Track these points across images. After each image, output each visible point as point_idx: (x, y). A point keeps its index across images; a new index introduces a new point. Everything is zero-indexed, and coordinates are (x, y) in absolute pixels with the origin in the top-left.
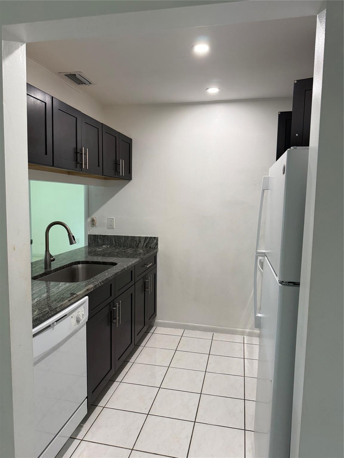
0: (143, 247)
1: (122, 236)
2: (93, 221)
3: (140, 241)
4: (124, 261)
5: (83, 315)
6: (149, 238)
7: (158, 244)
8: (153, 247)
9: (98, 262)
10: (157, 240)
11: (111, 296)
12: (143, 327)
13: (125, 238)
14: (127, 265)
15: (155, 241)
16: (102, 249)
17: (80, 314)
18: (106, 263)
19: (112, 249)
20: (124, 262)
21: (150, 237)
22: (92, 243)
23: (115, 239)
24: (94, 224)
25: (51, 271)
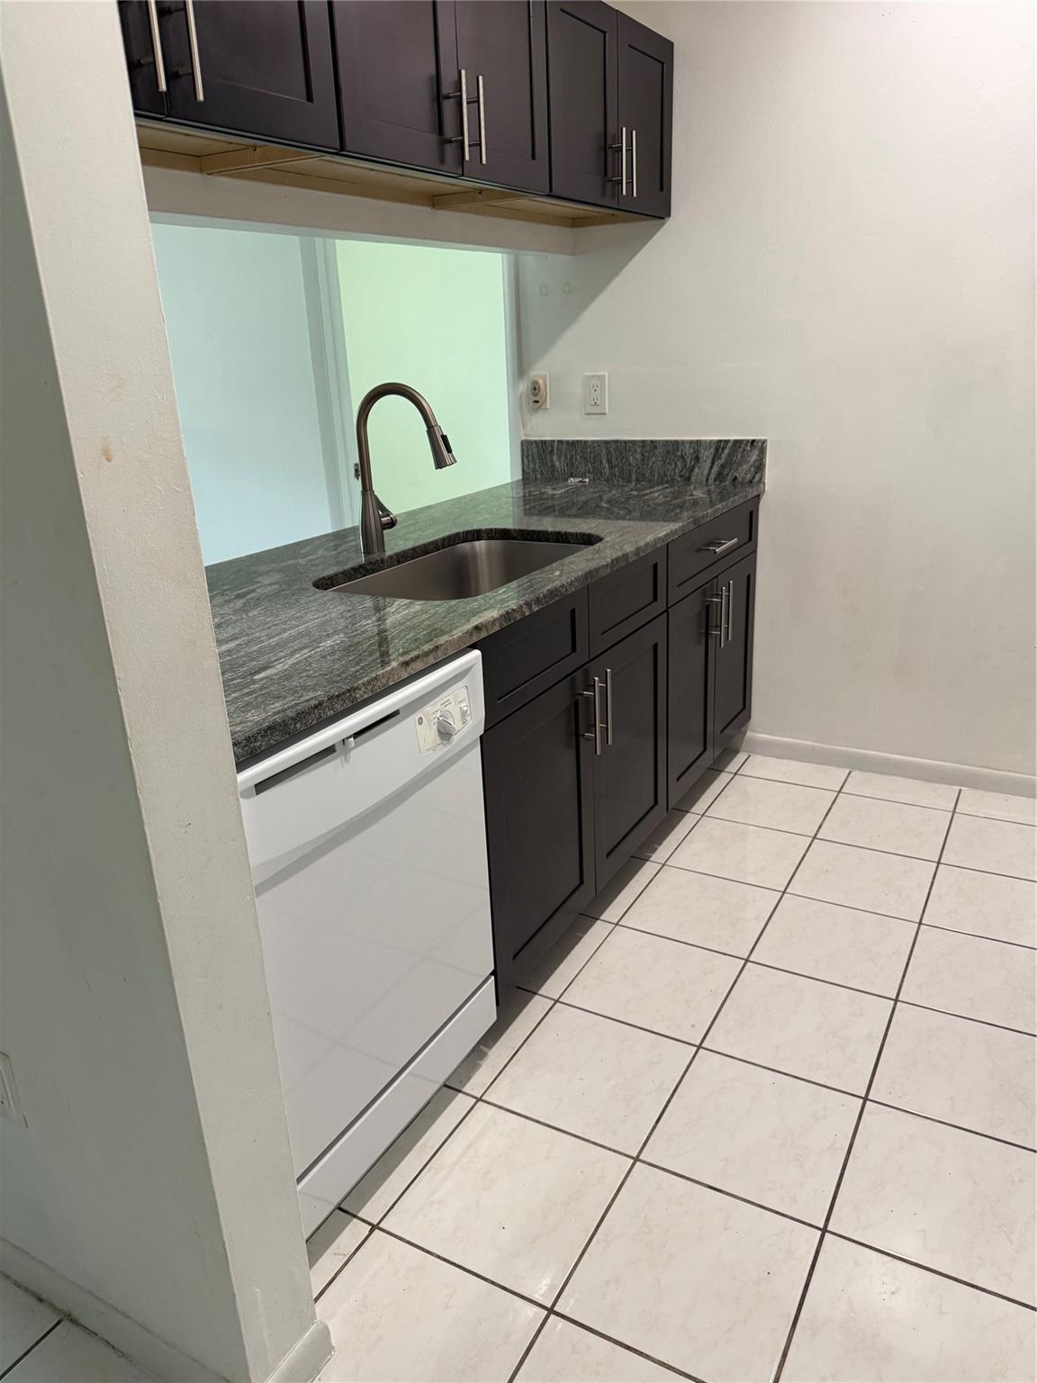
0: (707, 480)
1: (634, 442)
2: (535, 389)
3: (697, 459)
4: (630, 529)
5: (464, 714)
6: (730, 445)
7: (764, 466)
8: (744, 478)
9: (540, 532)
10: (762, 451)
11: (574, 649)
12: (700, 752)
13: (643, 447)
14: (636, 542)
15: (754, 457)
16: (563, 490)
17: (454, 710)
18: (567, 538)
19: (596, 490)
20: (627, 533)
21: (736, 442)
22: (534, 471)
23: (608, 453)
24: (538, 402)
25: (382, 561)
